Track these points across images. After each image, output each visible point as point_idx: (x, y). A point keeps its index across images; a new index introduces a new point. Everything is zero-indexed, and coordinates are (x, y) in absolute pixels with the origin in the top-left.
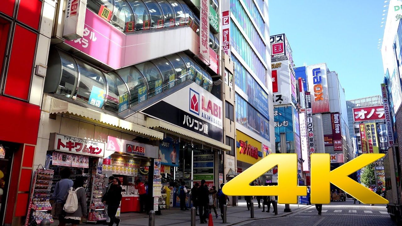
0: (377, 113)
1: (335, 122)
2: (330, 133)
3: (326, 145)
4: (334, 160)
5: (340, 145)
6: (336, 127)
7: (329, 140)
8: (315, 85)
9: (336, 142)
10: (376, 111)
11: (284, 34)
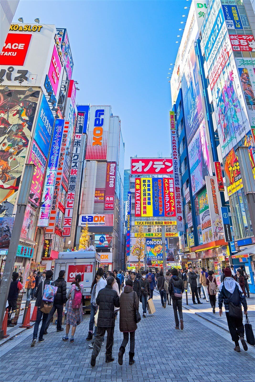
0: (154, 166)
1: (111, 173)
2: (103, 186)
3: (96, 202)
4: (102, 222)
5: (112, 202)
6: (110, 179)
7: (100, 195)
8: (95, 127)
9: (108, 199)
10: (153, 164)
11: (65, 30)
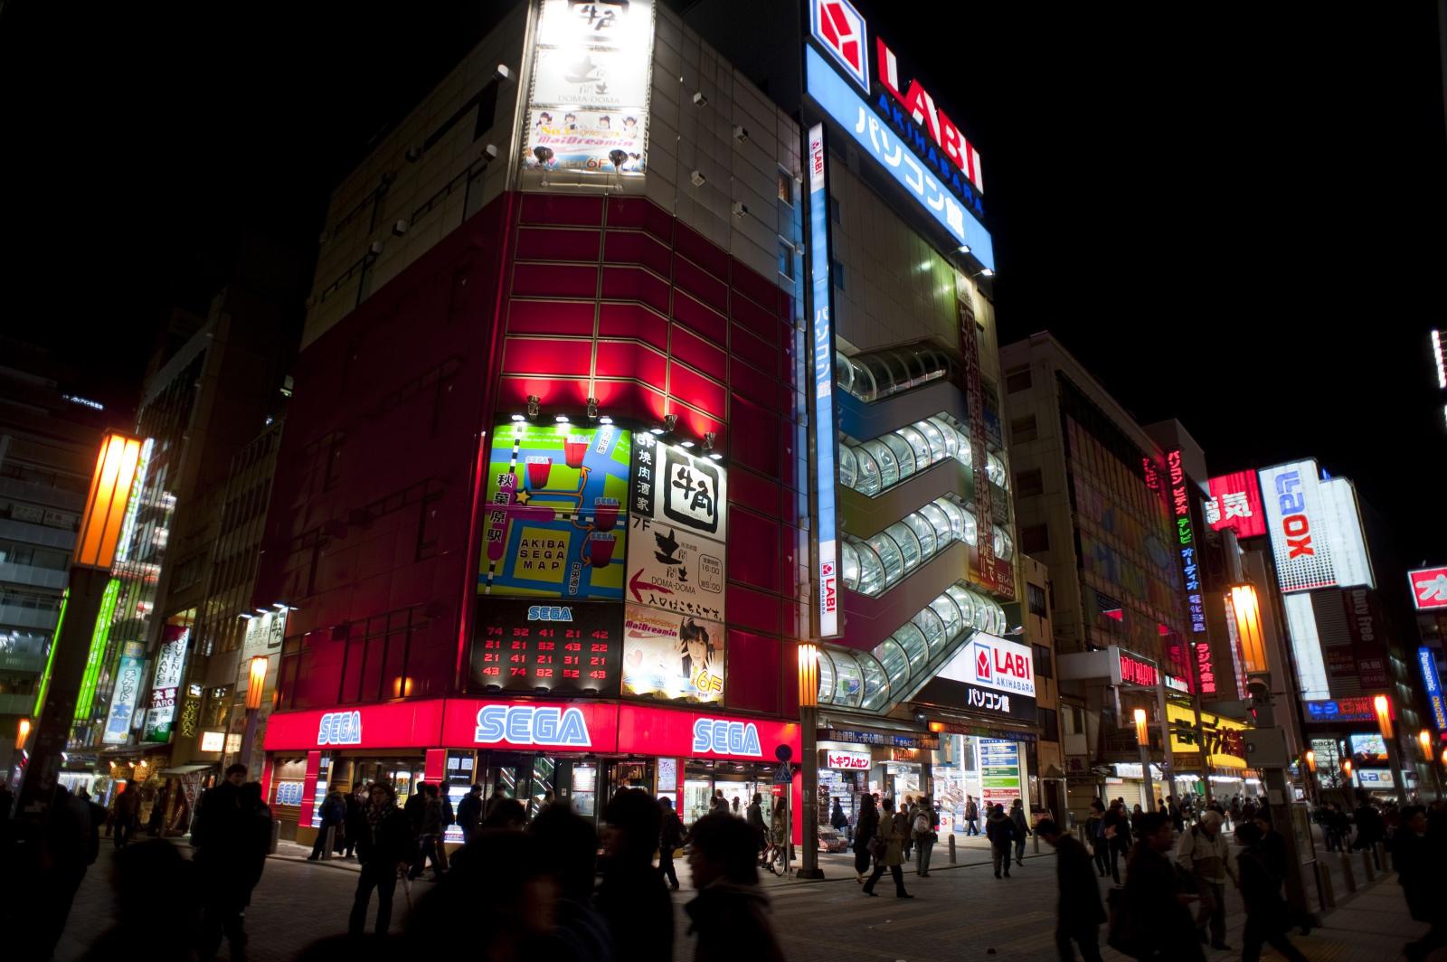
1: (1357, 612)
2: (1346, 640)
3: (1334, 674)
5: (1379, 672)
6: (1361, 624)
7: (1343, 659)
8: (1285, 516)
9: (1365, 665)
